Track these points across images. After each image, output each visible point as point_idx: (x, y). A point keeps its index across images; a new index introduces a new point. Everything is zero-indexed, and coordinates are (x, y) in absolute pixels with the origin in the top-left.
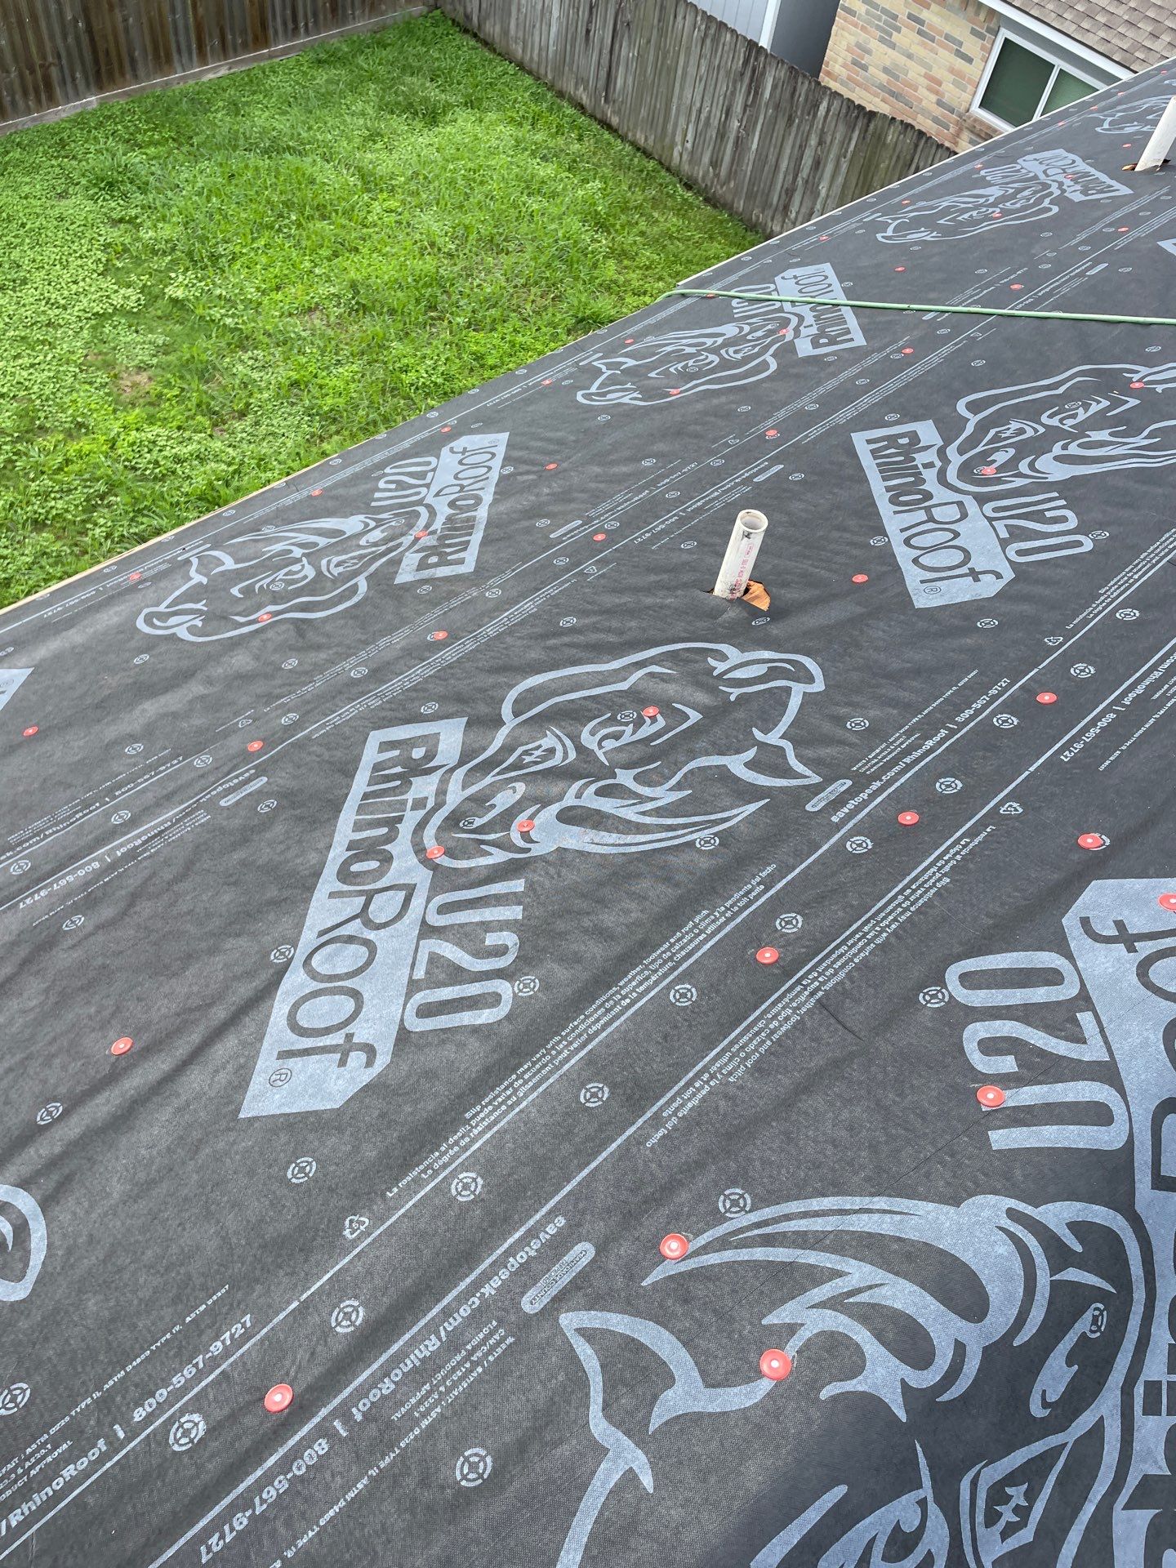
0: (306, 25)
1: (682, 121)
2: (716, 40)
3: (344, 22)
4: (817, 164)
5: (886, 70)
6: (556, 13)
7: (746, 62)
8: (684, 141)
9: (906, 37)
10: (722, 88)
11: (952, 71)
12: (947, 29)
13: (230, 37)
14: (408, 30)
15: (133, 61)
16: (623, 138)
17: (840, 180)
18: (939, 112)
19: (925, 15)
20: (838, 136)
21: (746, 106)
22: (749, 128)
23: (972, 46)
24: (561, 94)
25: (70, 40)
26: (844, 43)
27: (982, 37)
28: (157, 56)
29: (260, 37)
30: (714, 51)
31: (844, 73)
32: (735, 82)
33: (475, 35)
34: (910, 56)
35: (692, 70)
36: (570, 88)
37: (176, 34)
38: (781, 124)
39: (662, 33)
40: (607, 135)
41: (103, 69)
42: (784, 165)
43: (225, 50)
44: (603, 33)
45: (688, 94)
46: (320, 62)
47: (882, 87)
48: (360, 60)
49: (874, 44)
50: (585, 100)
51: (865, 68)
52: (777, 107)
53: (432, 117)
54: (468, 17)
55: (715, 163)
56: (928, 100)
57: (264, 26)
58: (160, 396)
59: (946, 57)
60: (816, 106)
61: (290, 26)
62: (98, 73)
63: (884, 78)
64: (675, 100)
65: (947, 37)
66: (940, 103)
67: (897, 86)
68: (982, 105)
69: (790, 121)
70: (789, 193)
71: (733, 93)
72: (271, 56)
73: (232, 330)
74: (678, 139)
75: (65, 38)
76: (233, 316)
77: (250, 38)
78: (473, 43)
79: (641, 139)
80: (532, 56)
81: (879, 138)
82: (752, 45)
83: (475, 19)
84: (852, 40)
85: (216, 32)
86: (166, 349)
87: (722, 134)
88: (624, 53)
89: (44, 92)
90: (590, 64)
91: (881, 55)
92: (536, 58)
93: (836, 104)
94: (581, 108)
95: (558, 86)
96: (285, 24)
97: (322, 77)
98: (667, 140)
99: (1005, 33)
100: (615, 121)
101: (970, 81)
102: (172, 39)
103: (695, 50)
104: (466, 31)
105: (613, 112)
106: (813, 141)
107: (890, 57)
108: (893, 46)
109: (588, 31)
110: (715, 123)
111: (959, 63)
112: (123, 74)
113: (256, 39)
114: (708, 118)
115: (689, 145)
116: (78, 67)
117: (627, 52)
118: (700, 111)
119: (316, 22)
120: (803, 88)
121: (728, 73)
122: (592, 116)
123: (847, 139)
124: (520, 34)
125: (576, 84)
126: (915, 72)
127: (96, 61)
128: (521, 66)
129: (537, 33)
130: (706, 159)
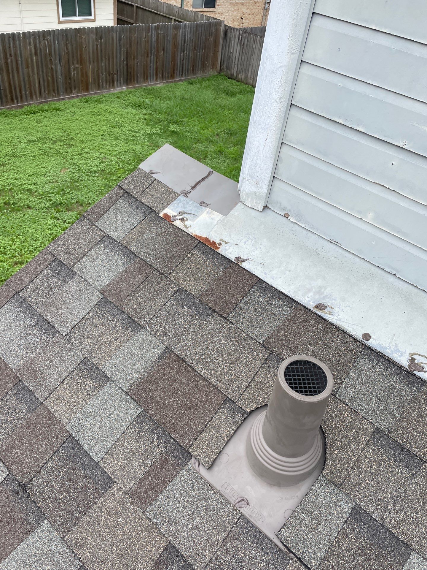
0: (185, 73)
3: (196, 74)
13: (164, 74)
14: (214, 77)
15: (137, 76)
25: (121, 67)
28: (144, 77)
29: (173, 76)
37: (150, 70)
41: (129, 78)
43: (163, 78)
46: (190, 83)
48: (203, 83)
53: (233, 94)
54: (232, 75)
57: (174, 72)
61: (181, 73)
62: (127, 79)
72: (175, 82)
73: (194, 139)
75: (120, 66)
77: (170, 75)
78: (234, 81)
83: (235, 75)
85: (161, 72)
89: (111, 83)
96: (179, 72)
102: (149, 71)
104: (232, 79)
112: (134, 81)
113: (171, 76)
116: (122, 76)
119: (188, 73)
127: (127, 75)
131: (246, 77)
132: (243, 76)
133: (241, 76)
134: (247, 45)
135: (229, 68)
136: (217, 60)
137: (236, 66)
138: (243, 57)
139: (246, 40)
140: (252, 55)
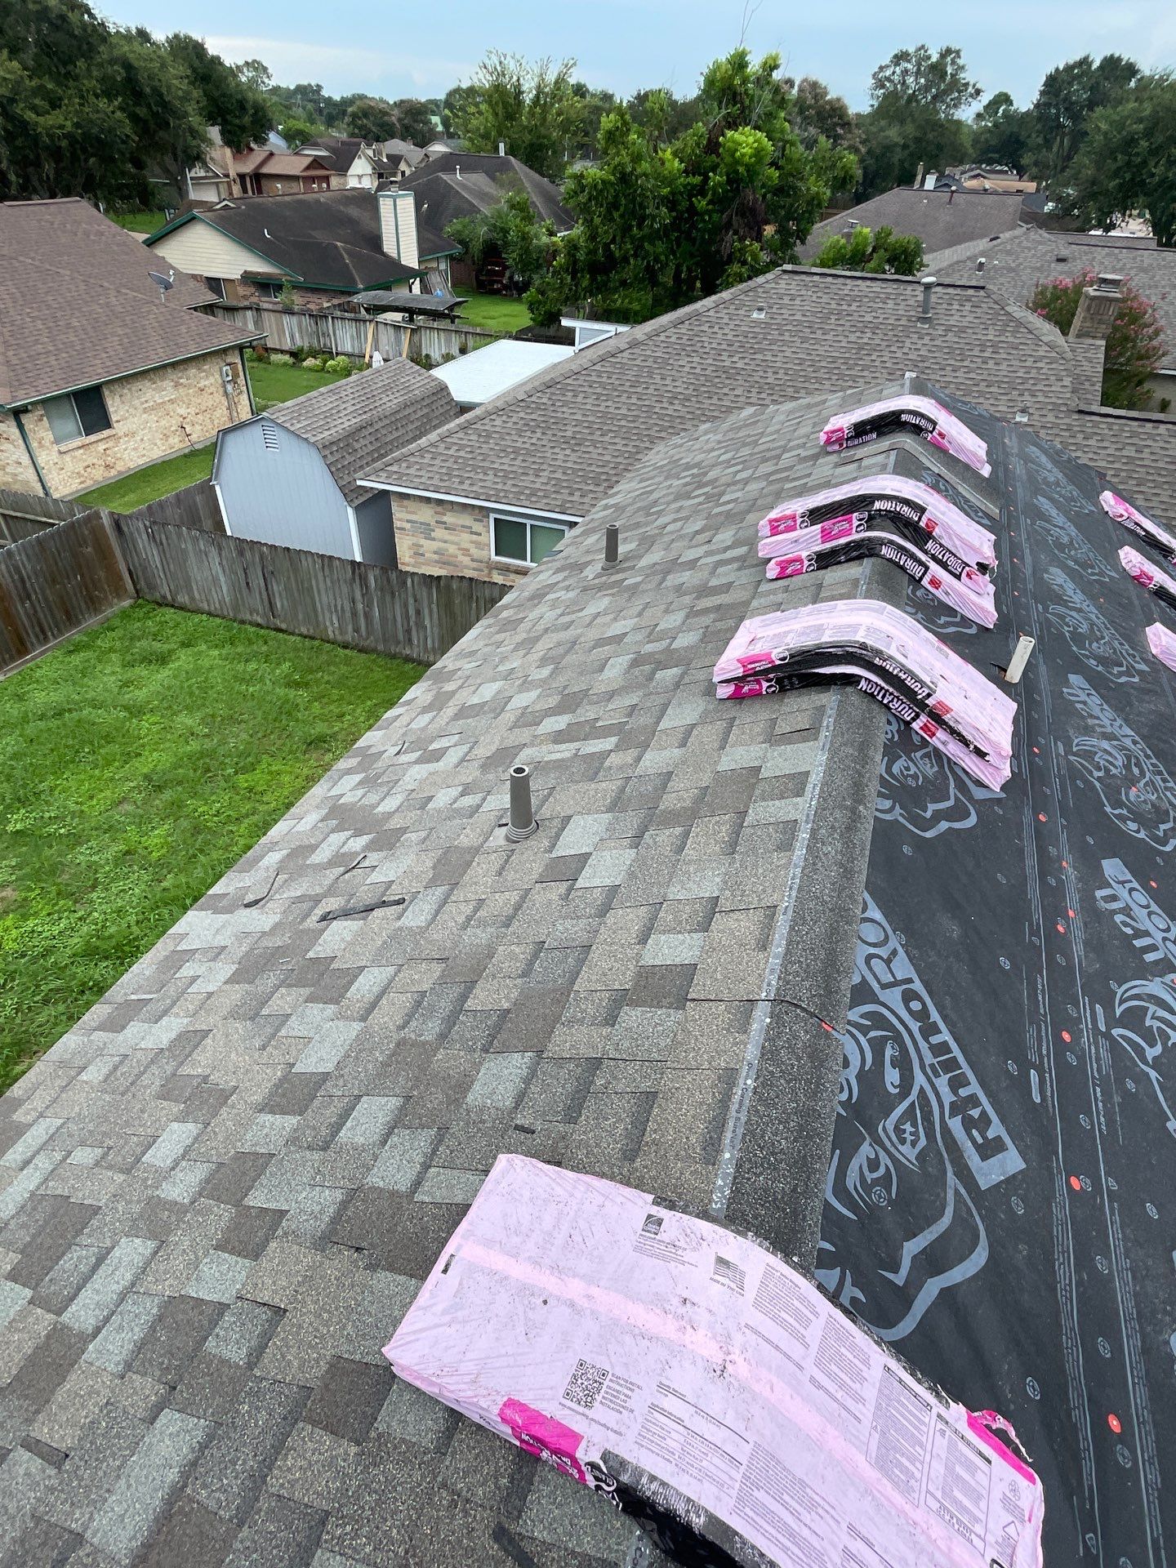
0: (53, 633)
1: (327, 615)
2: (330, 566)
3: (79, 623)
4: (418, 612)
5: (435, 553)
6: (222, 579)
7: (353, 573)
8: (332, 624)
9: (439, 533)
10: (345, 589)
11: (472, 542)
12: (461, 522)
14: (125, 615)
16: (292, 634)
17: (435, 616)
18: (475, 565)
19: (445, 519)
20: (424, 594)
21: (363, 595)
22: (369, 605)
23: (477, 527)
24: (243, 622)
26: (405, 546)
27: (481, 521)
29: (22, 649)
30: (331, 571)
31: (412, 561)
32: (351, 585)
33: (173, 606)
34: (445, 542)
35: (322, 585)
36: (248, 617)
38: (388, 598)
39: (296, 571)
40: (281, 635)
42: (399, 619)
44: (258, 581)
45: (324, 598)
46: (71, 652)
47: (436, 562)
48: (99, 642)
49: (422, 542)
50: (259, 620)
51: (423, 555)
52: (382, 590)
53: (163, 660)
54: (164, 597)
55: (357, 630)
56: (466, 560)
57: (22, 642)
58: (25, 899)
59: (466, 536)
60: (405, 583)
61: (41, 637)
63: (436, 557)
64: (318, 604)
65: (463, 526)
66: (472, 560)
67: (445, 558)
68: (497, 554)
69: (393, 594)
70: (408, 631)
71: (353, 591)
72: (32, 659)
73: (67, 836)
74: (328, 624)
76: (64, 827)
77: (13, 652)
78: (172, 610)
79: (304, 630)
80: (215, 606)
81: (448, 587)
82: (353, 562)
83: (169, 597)
84: (410, 543)
86: (19, 866)
87: (354, 614)
88: (275, 588)
90: (256, 601)
91: (428, 546)
92: (217, 606)
93: (416, 579)
94: (258, 625)
95: (239, 617)
96: (37, 637)
97: (76, 659)
98: (322, 626)
99: (492, 516)
100: (284, 626)
101: (485, 545)
103: (320, 575)
104: (167, 605)
105: (281, 622)
106: (411, 601)
107: (435, 545)
108: (434, 539)
109: (248, 584)
110: (347, 608)
111: (475, 537)
113: (19, 651)
114: (342, 607)
115: (336, 625)
117: (276, 588)
118: (336, 606)
119: (59, 630)
120: (393, 576)
121: (345, 581)
122: (268, 628)
123: (430, 595)
124: (203, 597)
125: (251, 614)
126: (452, 549)
128: (210, 614)
129: (214, 593)
130: (350, 628)
131: (192, 599)
132: (186, 597)
133: (183, 598)
134: (169, 544)
135: (152, 587)
136: (121, 579)
137: (164, 581)
138: (172, 566)
139: (163, 537)
140: (185, 561)
